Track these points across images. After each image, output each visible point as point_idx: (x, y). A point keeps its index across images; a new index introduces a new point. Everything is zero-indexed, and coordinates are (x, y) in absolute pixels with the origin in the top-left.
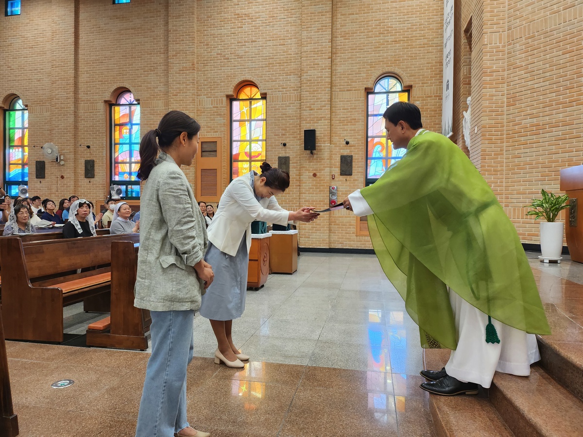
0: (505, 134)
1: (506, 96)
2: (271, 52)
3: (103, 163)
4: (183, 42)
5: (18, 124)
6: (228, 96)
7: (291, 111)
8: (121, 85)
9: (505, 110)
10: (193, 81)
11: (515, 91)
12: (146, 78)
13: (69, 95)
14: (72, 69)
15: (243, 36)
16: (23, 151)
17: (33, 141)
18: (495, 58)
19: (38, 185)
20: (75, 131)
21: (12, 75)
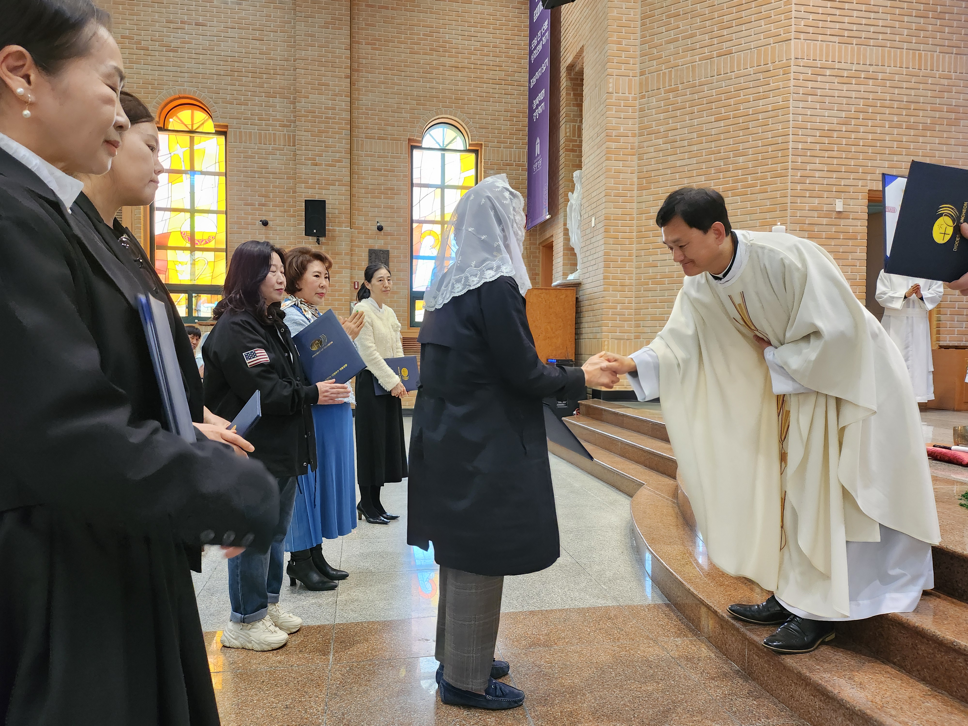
0: (635, 231)
2: (237, 49)
7: (277, 162)
18: (622, 115)
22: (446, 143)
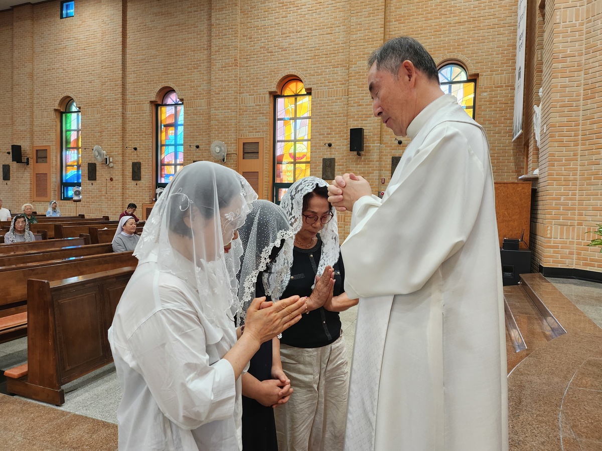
0: (580, 134)
1: (582, 86)
2: (317, 42)
3: (148, 166)
4: (226, 36)
5: (74, 127)
6: (271, 93)
7: (337, 107)
8: (166, 85)
9: (581, 104)
10: (236, 78)
11: (594, 80)
12: (190, 76)
13: (117, 96)
14: (120, 70)
15: (288, 27)
16: (78, 153)
17: (85, 143)
18: (569, 39)
19: (90, 187)
20: (123, 132)
21: (67, 78)
22: (452, 78)
